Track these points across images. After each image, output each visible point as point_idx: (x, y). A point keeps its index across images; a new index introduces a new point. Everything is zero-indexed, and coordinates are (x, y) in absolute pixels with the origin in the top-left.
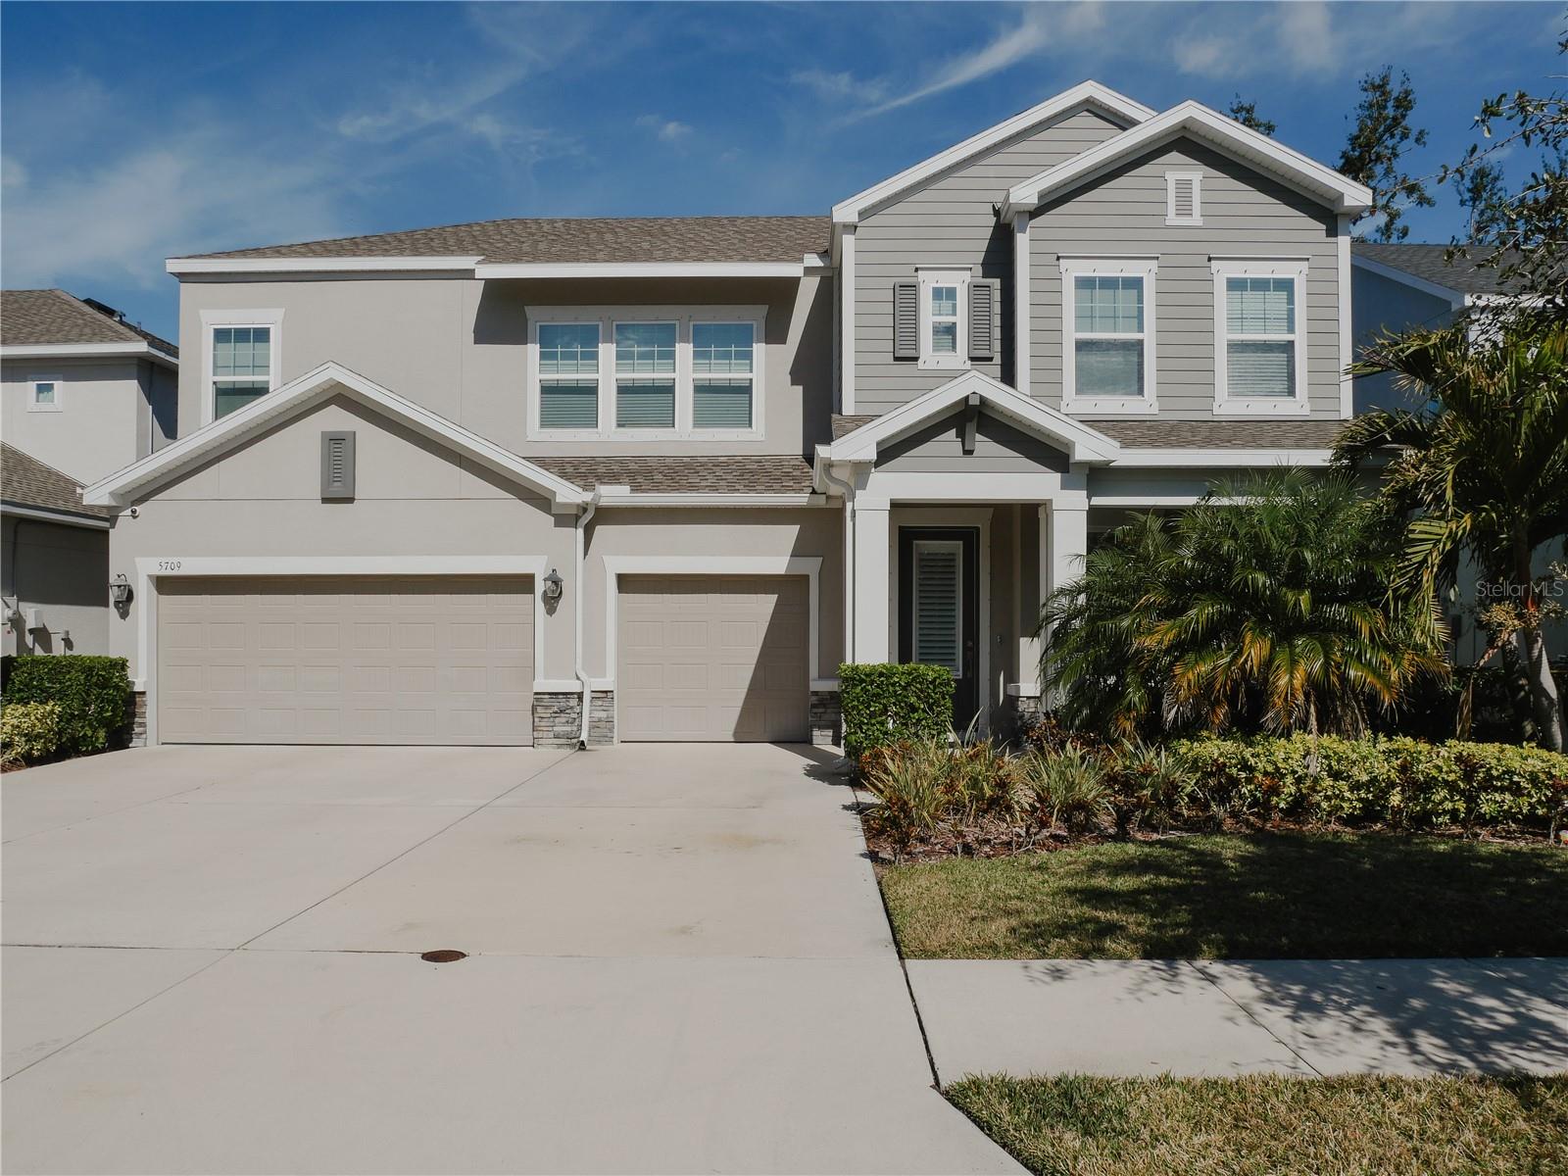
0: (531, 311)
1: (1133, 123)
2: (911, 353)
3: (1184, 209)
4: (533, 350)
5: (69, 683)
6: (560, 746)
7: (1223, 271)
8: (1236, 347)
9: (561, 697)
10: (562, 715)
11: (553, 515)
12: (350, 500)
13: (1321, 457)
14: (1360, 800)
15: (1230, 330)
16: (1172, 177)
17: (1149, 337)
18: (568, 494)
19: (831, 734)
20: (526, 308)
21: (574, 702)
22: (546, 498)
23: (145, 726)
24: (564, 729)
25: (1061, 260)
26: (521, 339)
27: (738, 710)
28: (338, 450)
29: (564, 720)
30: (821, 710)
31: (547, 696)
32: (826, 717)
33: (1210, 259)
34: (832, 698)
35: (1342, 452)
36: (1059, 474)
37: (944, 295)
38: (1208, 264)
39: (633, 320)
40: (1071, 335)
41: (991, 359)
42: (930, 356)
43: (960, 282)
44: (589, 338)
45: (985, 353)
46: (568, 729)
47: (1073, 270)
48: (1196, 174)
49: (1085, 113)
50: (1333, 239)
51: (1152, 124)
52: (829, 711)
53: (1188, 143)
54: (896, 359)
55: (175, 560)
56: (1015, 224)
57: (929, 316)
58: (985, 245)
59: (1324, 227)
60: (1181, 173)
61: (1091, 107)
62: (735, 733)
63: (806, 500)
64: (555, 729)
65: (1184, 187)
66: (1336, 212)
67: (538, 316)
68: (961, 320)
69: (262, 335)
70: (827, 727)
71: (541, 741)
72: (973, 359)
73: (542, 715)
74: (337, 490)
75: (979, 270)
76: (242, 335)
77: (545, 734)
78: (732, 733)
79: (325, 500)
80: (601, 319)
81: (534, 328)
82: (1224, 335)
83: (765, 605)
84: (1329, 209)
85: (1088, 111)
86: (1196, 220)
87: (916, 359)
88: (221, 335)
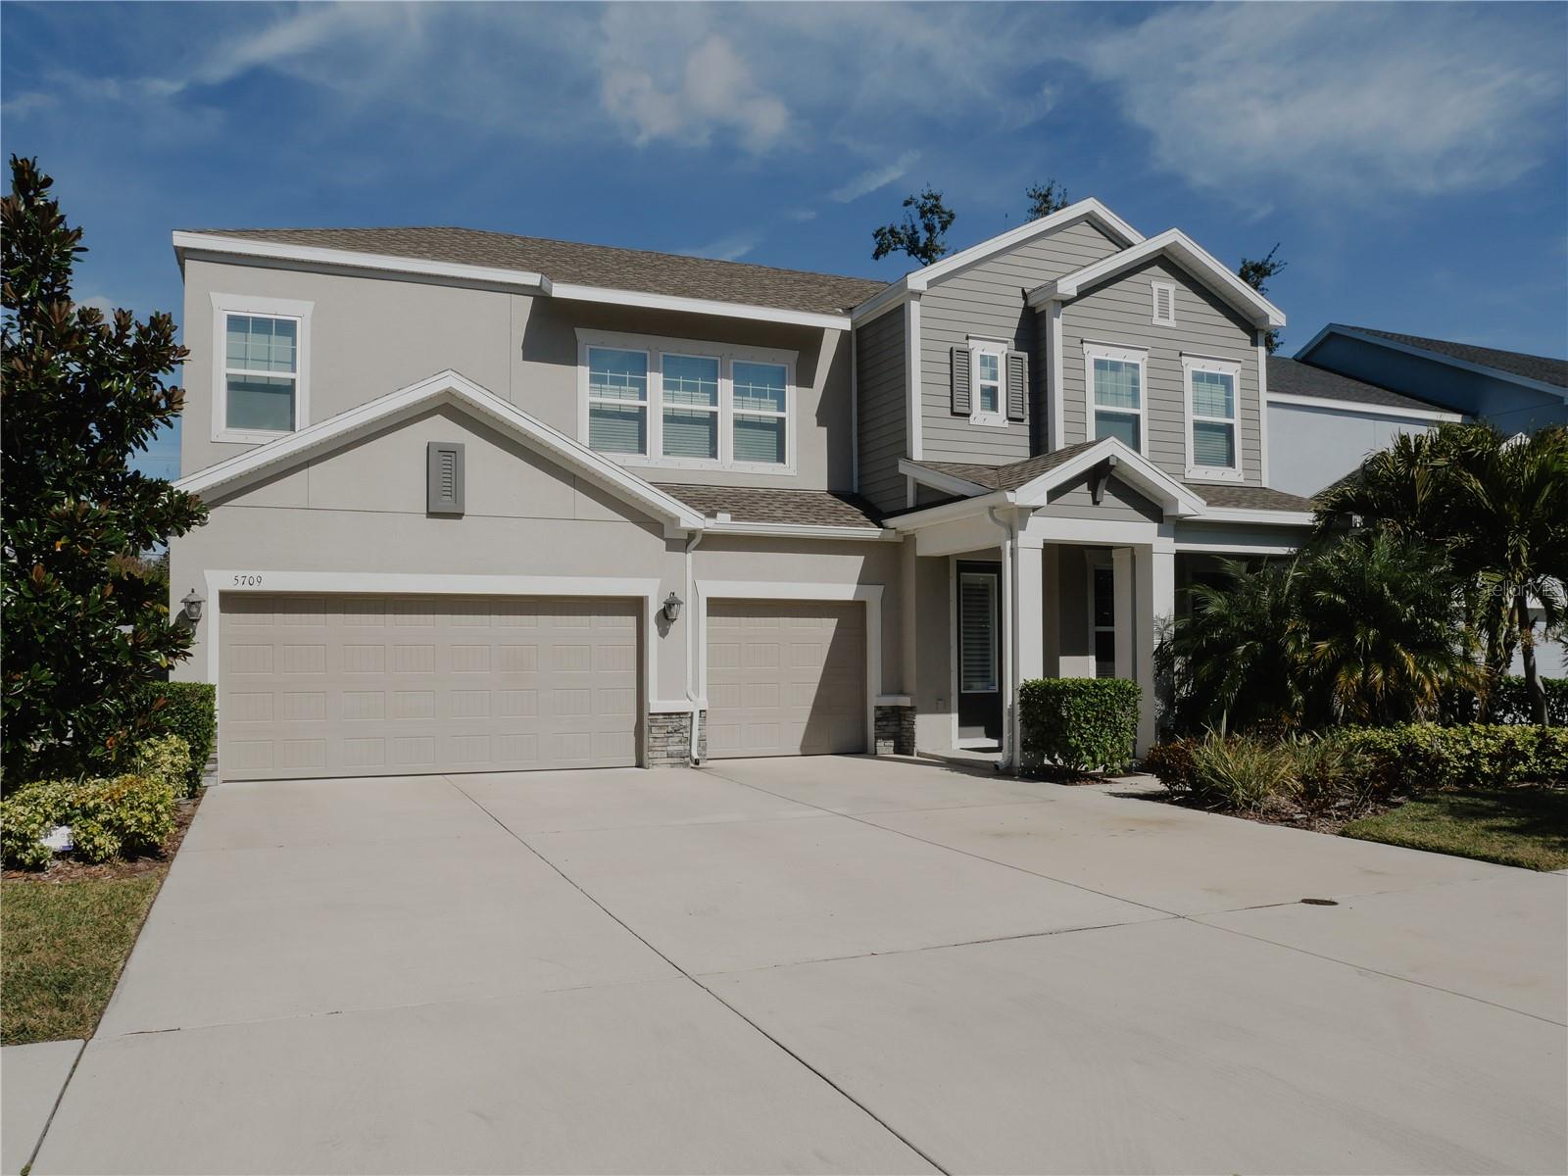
0: (581, 334)
1: (1130, 245)
2: (965, 410)
3: (1164, 315)
4: (584, 372)
5: (193, 714)
6: (673, 765)
7: (1191, 366)
8: (1199, 426)
9: (674, 717)
10: (676, 735)
11: (664, 539)
12: (459, 516)
13: (1305, 518)
14: (1464, 767)
15: (1197, 412)
16: (1156, 286)
17: (1143, 412)
18: (690, 519)
19: (893, 744)
20: (576, 329)
21: (685, 722)
22: (658, 523)
23: (216, 762)
24: (676, 748)
25: (1084, 344)
26: (571, 359)
27: (803, 727)
28: (445, 465)
29: (677, 740)
30: (885, 723)
31: (661, 717)
32: (888, 729)
33: (1181, 355)
34: (893, 712)
35: (1320, 514)
36: (1156, 524)
37: (988, 362)
38: (1179, 358)
39: (679, 352)
40: (1092, 407)
41: (1022, 420)
42: (980, 416)
43: (1000, 351)
44: (639, 366)
45: (1019, 415)
46: (681, 748)
47: (1093, 353)
48: (1172, 286)
49: (1084, 223)
50: (1254, 348)
51: (1144, 247)
52: (890, 723)
53: (1165, 260)
54: (953, 414)
55: (255, 574)
56: (1050, 310)
57: (978, 381)
58: (1016, 323)
59: (1249, 338)
60: (1162, 284)
61: (1091, 219)
62: (802, 747)
63: (879, 533)
64: (669, 748)
65: (1164, 293)
66: (1257, 327)
67: (586, 338)
68: (1000, 384)
69: (287, 328)
70: (888, 738)
71: (656, 761)
72: (1010, 419)
73: (656, 736)
74: (446, 505)
75: (1013, 344)
76: (263, 326)
77: (658, 754)
78: (798, 747)
79: (430, 515)
80: (648, 349)
81: (584, 350)
82: (1190, 417)
83: (828, 627)
84: (1251, 324)
85: (1087, 221)
86: (1171, 323)
87: (968, 415)
88: (236, 324)
